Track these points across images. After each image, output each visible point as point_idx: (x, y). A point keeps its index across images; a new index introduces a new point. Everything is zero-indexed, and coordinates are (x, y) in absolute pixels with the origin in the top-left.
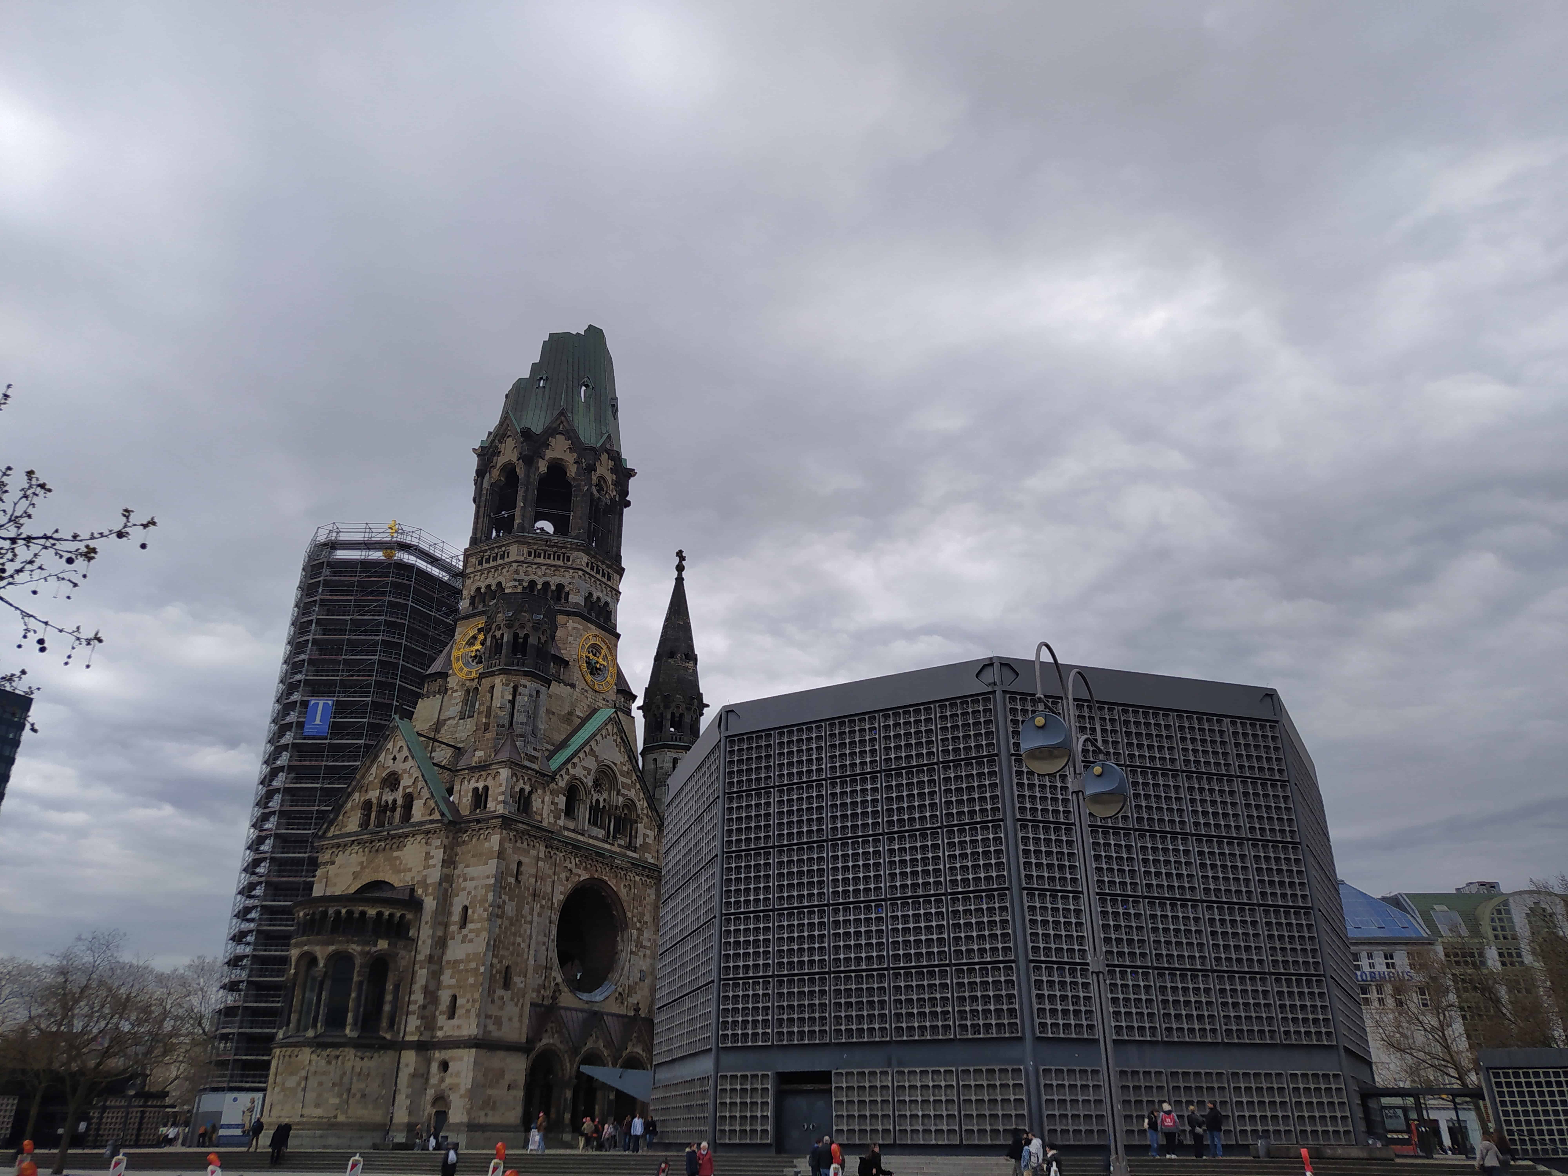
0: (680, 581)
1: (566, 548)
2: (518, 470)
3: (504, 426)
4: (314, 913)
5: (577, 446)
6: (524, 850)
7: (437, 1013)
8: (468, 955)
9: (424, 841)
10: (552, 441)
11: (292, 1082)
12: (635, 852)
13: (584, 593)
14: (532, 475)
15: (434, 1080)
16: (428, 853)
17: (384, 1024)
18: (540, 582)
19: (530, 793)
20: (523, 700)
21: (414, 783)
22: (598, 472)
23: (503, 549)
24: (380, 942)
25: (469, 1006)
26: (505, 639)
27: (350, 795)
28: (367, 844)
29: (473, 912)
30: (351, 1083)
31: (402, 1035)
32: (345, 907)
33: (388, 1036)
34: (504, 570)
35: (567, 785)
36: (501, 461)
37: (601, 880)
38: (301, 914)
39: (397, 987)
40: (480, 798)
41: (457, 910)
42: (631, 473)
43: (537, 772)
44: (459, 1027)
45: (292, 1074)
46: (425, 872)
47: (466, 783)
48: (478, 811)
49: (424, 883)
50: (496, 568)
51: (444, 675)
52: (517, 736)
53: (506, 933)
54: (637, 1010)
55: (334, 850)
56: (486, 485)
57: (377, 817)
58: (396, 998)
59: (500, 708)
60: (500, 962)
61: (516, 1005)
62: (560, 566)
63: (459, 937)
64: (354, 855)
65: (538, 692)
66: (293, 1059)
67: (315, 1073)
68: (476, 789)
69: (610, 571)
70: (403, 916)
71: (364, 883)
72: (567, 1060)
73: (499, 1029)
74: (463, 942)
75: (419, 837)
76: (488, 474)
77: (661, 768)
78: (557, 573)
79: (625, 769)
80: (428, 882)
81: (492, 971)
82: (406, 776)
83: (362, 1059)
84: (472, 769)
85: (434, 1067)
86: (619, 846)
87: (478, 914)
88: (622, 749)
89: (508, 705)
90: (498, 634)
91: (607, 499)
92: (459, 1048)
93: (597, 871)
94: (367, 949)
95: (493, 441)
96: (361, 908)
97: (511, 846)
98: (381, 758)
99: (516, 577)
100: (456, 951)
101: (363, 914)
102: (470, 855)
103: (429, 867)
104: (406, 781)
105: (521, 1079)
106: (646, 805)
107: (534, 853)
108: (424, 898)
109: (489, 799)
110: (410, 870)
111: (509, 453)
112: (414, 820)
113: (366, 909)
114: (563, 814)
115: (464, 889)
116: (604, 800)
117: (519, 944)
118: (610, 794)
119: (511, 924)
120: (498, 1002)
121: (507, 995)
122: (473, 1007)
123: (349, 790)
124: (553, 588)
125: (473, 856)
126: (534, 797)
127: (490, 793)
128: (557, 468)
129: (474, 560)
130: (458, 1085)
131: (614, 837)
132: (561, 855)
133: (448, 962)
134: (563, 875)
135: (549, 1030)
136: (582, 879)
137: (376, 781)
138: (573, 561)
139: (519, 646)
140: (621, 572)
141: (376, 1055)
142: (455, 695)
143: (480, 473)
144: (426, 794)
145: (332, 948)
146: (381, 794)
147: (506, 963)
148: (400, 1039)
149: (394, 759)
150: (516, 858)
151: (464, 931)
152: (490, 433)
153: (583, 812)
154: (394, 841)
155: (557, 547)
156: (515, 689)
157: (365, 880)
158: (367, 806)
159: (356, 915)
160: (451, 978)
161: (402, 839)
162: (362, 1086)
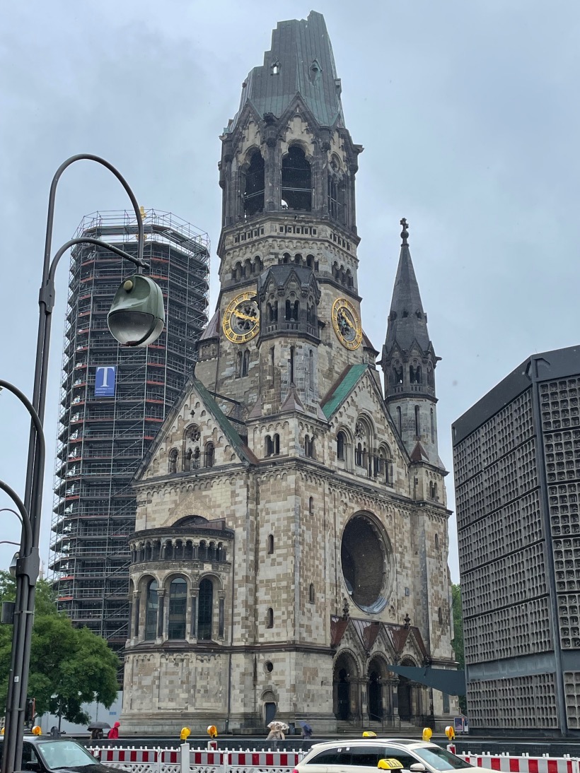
0: (405, 245)
1: (312, 222)
2: (263, 153)
3: (246, 113)
4: (149, 543)
5: (313, 128)
6: (313, 488)
7: (257, 623)
8: (278, 575)
9: (228, 481)
10: (291, 124)
11: (147, 681)
12: (392, 487)
13: (331, 262)
14: (276, 157)
15: (261, 678)
16: (233, 492)
17: (215, 632)
18: (293, 254)
19: (313, 439)
20: (299, 359)
21: (213, 433)
22: (332, 150)
23: (257, 226)
24: (205, 565)
25: (285, 617)
26: (279, 306)
27: (157, 445)
28: (178, 486)
29: (279, 540)
30: (196, 681)
31: (230, 641)
32: (174, 537)
33: (220, 643)
34: (260, 245)
35: (337, 431)
36: (246, 145)
37: (368, 512)
38: (137, 544)
39: (222, 603)
40: (273, 445)
41: (264, 539)
42: (358, 149)
43: (317, 421)
44: (278, 634)
45: (147, 674)
46: (233, 508)
47: (258, 432)
48: (272, 455)
49: (233, 516)
50: (253, 243)
51: (216, 340)
52: (298, 390)
53: (307, 557)
54: (407, 620)
55: (149, 491)
56: (234, 168)
57: (184, 463)
58: (221, 612)
59: (282, 366)
60: (306, 581)
61: (320, 616)
62: (308, 239)
63: (268, 561)
64: (167, 495)
65: (311, 351)
66: (146, 662)
67: (166, 673)
68: (268, 438)
69: (349, 240)
70: (220, 544)
71: (179, 518)
72: (360, 661)
73: (310, 636)
74: (273, 565)
75: (224, 479)
76: (235, 159)
77: (406, 415)
78: (307, 245)
79: (379, 416)
80: (238, 515)
81: (300, 588)
82: (205, 427)
83: (202, 661)
84: (264, 420)
85: (261, 668)
86: (380, 483)
87: (281, 541)
88: (376, 399)
89: (289, 364)
90: (272, 301)
91: (340, 175)
92: (281, 651)
93: (365, 504)
94: (196, 571)
95: (236, 129)
96: (187, 538)
97: (304, 484)
98: (181, 413)
99: (272, 251)
100: (267, 572)
101: (189, 542)
102: (269, 493)
103: (236, 503)
104: (206, 432)
105: (330, 676)
106: (397, 447)
107: (320, 490)
108: (234, 529)
109: (281, 445)
110: (219, 506)
111: (252, 138)
112: (216, 464)
113: (192, 538)
114: (336, 456)
115: (268, 521)
116: (365, 443)
117: (317, 566)
118: (368, 438)
119: (310, 549)
120: (307, 614)
121: (313, 608)
122: (289, 617)
123: (157, 440)
124: (305, 258)
125: (273, 493)
126: (316, 442)
127: (281, 439)
128: (297, 149)
129: (231, 238)
130: (283, 682)
131: (375, 475)
132: (338, 491)
133: (262, 582)
134: (341, 508)
135: (345, 636)
136: (355, 511)
137: (179, 432)
138: (320, 234)
139: (292, 311)
140: (357, 241)
141: (212, 658)
142: (228, 357)
143: (227, 159)
144: (225, 442)
145: (167, 571)
146: (184, 443)
147: (310, 582)
148: (230, 645)
149: (193, 413)
150: (308, 494)
151: (272, 556)
152: (231, 122)
153: (350, 454)
154: (202, 482)
155: (305, 221)
156: (292, 349)
157: (181, 515)
158: (174, 453)
159: (184, 544)
160: (265, 595)
161: (208, 481)
162: (204, 683)
